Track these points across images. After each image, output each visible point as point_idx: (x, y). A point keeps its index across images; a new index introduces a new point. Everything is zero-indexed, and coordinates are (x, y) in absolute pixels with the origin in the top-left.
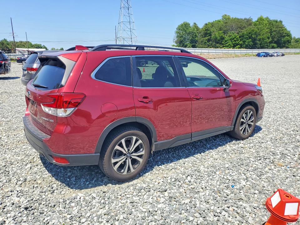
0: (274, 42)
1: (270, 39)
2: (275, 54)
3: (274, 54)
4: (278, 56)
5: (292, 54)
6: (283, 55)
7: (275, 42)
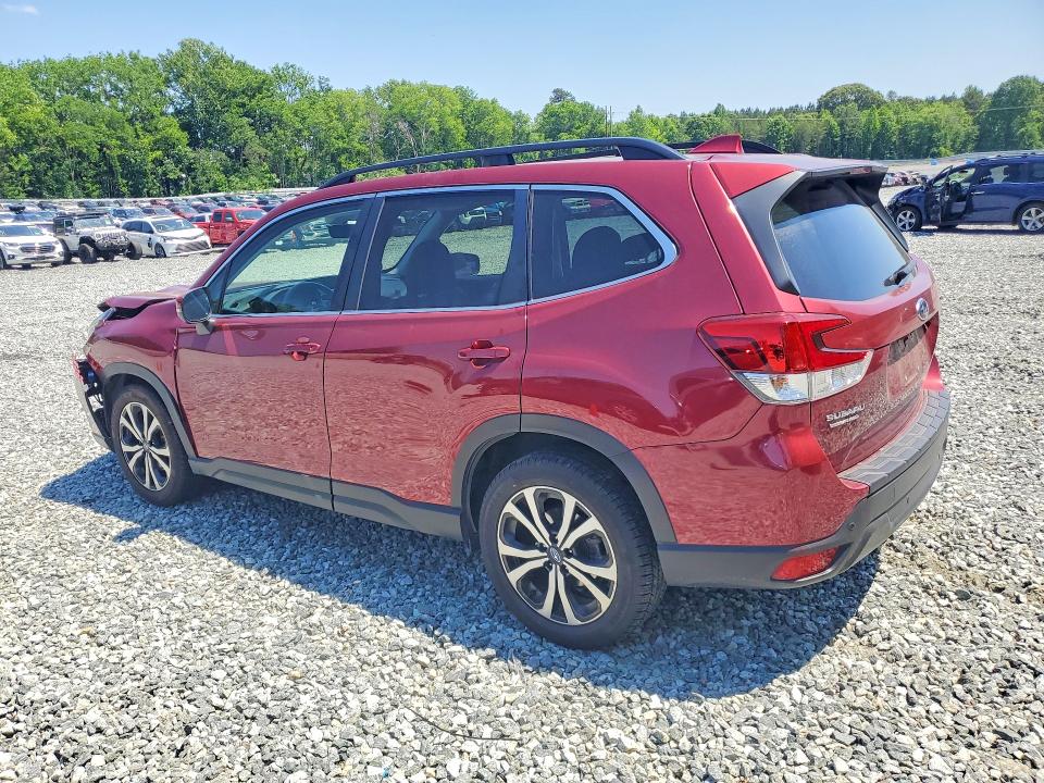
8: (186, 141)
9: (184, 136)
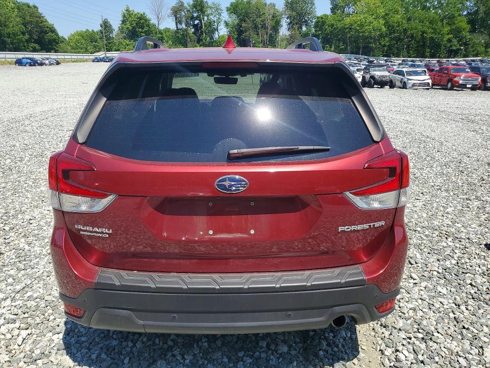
0: (33, 40)
1: (27, 36)
2: (47, 62)
3: (44, 61)
4: (51, 64)
5: (69, 62)
6: (58, 63)
7: (36, 42)
8: (468, 30)
9: (468, 27)
